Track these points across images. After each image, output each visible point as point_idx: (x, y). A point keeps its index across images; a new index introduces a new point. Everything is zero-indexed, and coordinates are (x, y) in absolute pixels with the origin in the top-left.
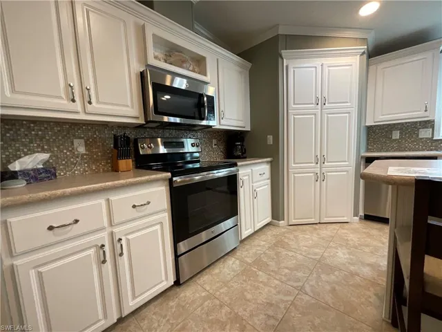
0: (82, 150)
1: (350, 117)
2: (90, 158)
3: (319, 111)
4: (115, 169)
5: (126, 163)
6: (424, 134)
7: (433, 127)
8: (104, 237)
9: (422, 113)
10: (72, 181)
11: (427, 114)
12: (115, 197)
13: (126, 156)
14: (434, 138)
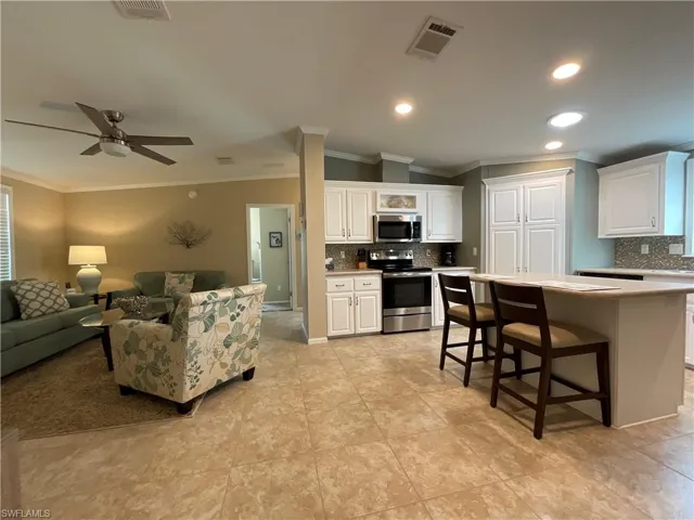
0: (343, 257)
1: (555, 233)
2: (346, 261)
3: (522, 227)
4: (357, 268)
5: (363, 265)
6: (675, 249)
7: (683, 242)
8: (351, 294)
9: (650, 228)
10: (339, 270)
11: (655, 229)
12: (357, 278)
13: (363, 261)
14: (686, 256)
